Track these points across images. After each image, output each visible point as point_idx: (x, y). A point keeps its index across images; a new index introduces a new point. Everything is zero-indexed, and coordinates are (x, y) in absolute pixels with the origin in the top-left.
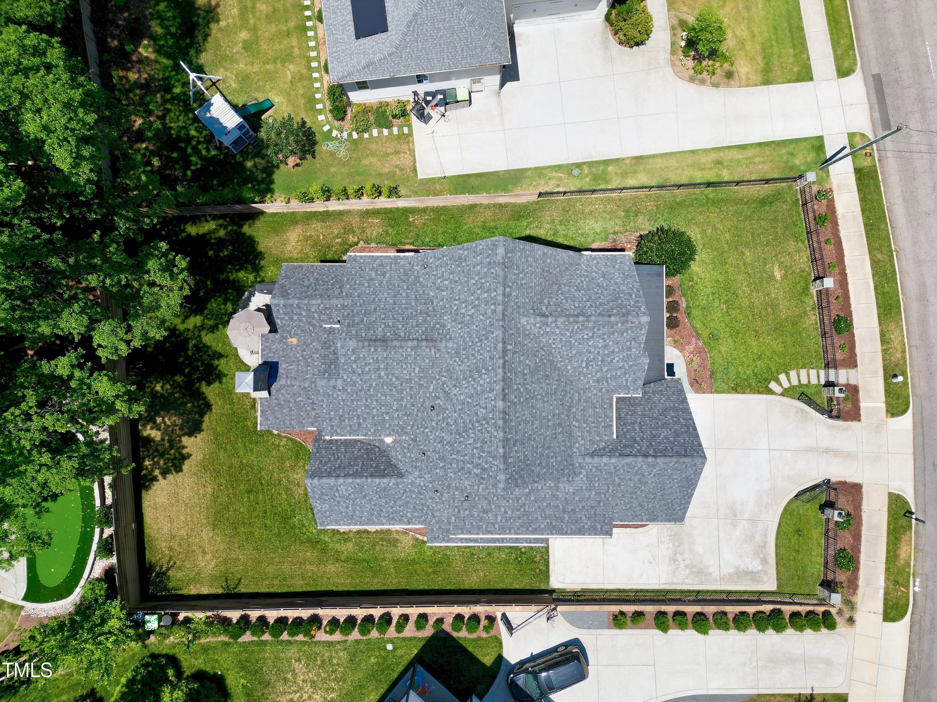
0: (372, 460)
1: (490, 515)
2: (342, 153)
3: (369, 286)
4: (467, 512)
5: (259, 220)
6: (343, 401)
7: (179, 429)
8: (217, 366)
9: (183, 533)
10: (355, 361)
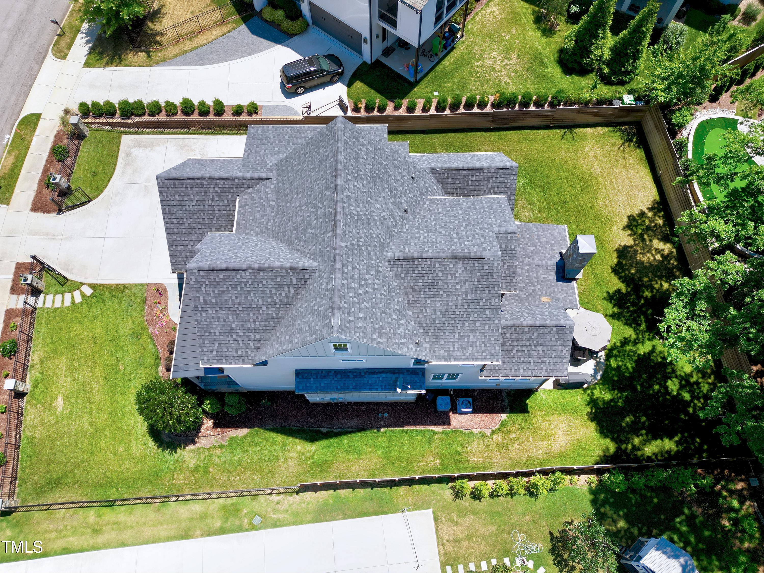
0: (460, 187)
2: (519, 539)
3: (475, 322)
5: (599, 456)
8: (614, 307)
9: (616, 170)
10: (483, 243)
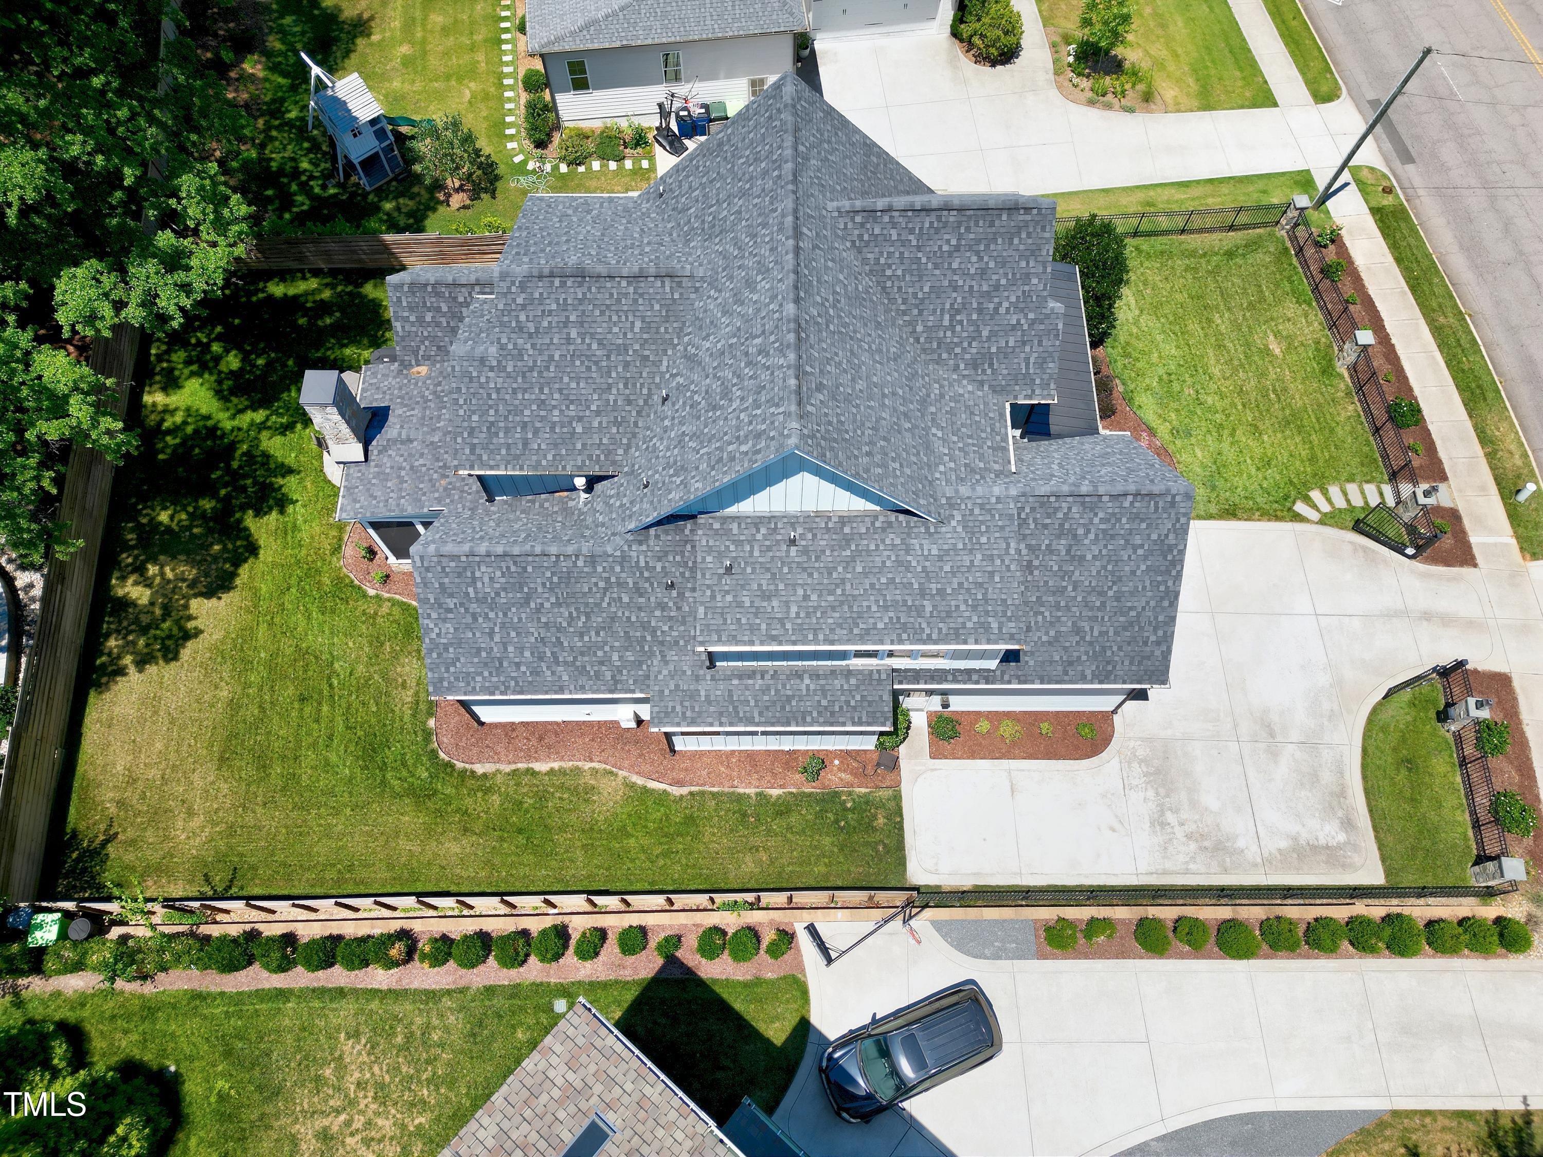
1: (775, 603)
3: (560, 221)
4: (729, 598)
6: (498, 390)
7: (188, 586)
8: (281, 487)
10: (524, 307)
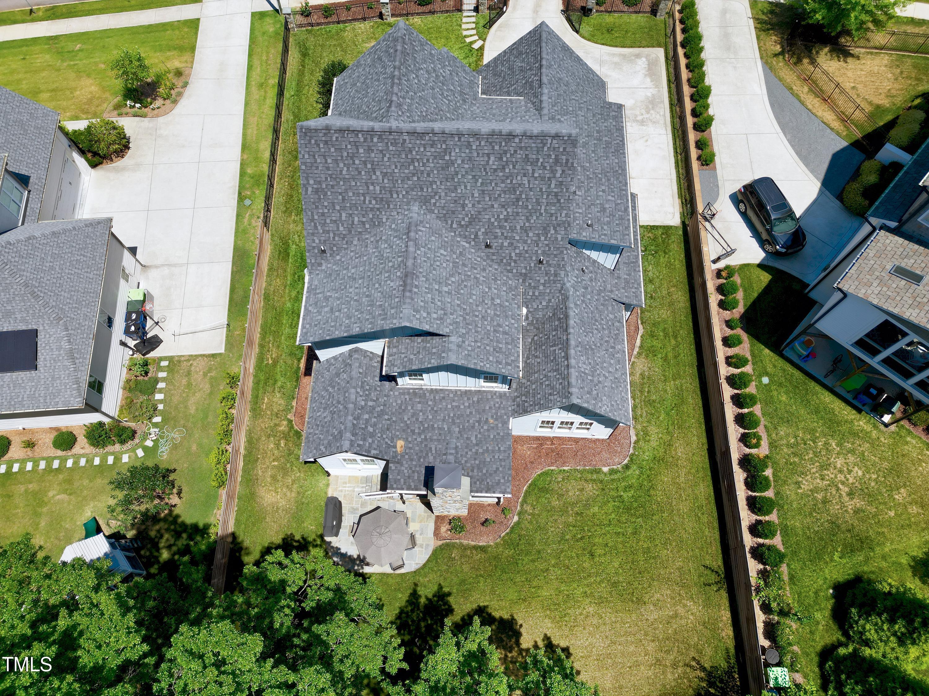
0: (549, 338)
2: (176, 435)
3: (339, 311)
4: (605, 227)
5: (243, 541)
7: (510, 652)
8: (427, 598)
9: (652, 647)
